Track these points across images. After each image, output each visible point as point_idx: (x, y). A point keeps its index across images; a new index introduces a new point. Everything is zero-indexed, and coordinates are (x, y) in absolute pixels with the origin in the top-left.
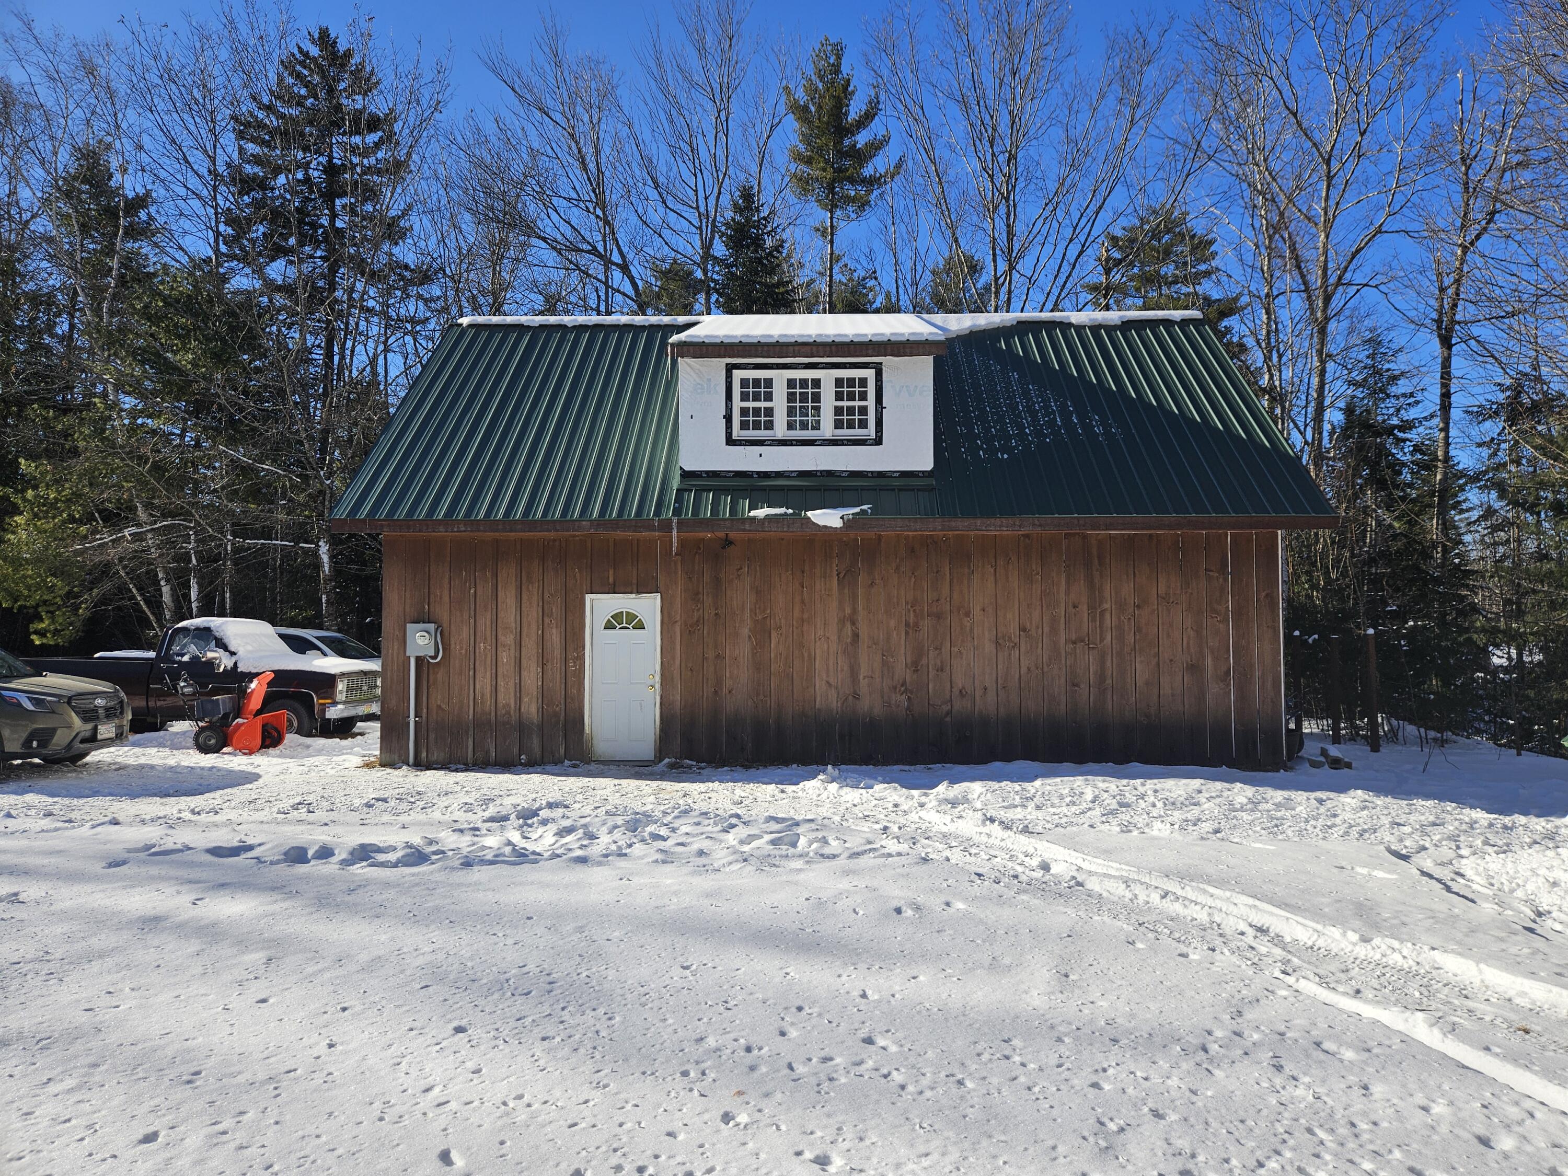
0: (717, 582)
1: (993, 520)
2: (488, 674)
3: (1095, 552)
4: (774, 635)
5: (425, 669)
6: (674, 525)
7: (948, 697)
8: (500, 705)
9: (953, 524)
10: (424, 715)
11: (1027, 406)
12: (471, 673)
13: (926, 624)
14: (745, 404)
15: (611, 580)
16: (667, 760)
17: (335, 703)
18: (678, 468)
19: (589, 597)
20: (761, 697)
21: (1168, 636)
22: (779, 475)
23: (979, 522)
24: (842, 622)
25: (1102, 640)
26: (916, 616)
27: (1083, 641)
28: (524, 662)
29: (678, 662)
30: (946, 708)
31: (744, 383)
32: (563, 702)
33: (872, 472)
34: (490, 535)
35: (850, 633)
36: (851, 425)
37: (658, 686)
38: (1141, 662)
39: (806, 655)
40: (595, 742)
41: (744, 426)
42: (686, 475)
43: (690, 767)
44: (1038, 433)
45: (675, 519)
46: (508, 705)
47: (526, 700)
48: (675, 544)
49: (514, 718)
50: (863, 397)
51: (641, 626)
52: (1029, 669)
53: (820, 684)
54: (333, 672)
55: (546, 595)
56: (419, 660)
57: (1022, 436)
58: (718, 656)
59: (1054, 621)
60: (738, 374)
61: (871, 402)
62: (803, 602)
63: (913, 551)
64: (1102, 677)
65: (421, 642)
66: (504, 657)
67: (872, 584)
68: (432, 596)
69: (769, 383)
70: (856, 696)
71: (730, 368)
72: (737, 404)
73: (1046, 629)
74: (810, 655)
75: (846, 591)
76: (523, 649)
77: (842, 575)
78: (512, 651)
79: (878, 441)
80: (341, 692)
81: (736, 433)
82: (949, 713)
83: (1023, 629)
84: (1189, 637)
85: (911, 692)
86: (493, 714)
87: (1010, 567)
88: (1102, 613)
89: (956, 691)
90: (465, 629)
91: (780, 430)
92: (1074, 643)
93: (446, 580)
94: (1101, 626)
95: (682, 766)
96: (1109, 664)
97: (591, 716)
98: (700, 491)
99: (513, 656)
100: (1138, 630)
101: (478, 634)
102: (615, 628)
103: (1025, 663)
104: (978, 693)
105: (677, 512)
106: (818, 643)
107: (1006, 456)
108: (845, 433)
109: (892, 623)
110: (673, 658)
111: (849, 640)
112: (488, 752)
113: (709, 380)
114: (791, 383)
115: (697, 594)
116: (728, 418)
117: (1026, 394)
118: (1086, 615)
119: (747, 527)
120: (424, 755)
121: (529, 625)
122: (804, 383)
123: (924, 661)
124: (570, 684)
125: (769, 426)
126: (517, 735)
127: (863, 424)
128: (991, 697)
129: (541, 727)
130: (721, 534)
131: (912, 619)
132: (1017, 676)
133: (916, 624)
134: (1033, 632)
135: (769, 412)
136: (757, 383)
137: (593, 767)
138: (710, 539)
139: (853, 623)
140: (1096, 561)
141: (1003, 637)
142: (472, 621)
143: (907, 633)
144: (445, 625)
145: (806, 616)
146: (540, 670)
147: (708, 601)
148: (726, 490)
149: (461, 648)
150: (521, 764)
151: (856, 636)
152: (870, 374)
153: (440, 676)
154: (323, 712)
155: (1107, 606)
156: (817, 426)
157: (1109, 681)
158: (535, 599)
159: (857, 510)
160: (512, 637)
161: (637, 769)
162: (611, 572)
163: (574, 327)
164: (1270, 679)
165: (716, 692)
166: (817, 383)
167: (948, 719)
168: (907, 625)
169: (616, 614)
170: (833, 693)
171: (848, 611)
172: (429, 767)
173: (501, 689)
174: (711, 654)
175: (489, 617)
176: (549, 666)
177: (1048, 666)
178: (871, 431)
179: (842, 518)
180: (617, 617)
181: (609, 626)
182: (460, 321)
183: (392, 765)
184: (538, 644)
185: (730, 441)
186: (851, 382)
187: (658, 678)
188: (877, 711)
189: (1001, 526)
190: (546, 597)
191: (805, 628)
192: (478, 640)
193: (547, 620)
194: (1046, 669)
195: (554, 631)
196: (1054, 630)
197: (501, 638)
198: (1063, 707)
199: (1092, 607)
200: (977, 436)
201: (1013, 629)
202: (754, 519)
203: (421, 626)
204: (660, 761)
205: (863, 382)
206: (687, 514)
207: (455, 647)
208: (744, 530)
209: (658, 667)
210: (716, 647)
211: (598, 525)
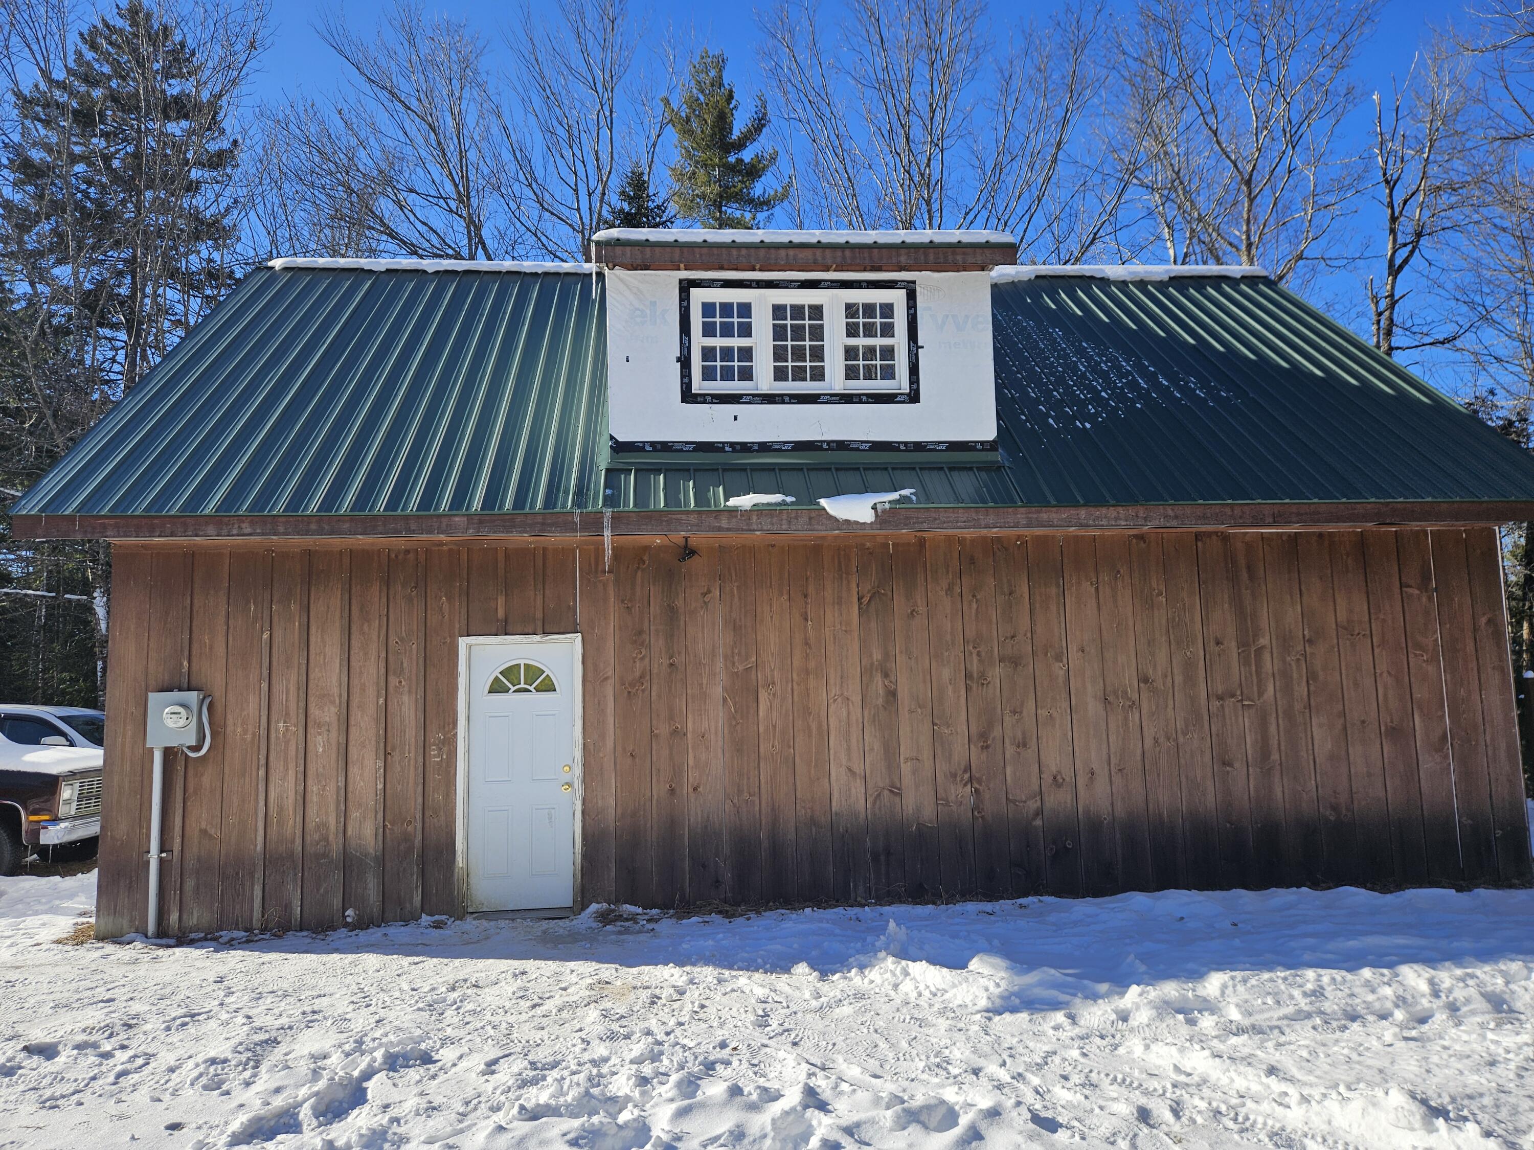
0: (671, 614)
1: (1104, 510)
2: (291, 773)
3: (1242, 561)
4: (763, 695)
5: (180, 768)
6: (607, 522)
7: (1037, 788)
8: (310, 825)
9: (1044, 516)
10: (177, 848)
11: (1089, 365)
12: (262, 772)
13: (996, 673)
14: (710, 342)
15: (501, 613)
16: (594, 907)
17: (56, 820)
18: (606, 437)
19: (463, 642)
20: (746, 796)
21: (1356, 684)
22: (765, 447)
23: (1083, 513)
24: (866, 672)
25: (1261, 694)
26: (981, 661)
27: (1233, 695)
28: (353, 751)
29: (610, 743)
30: (1034, 805)
31: (708, 309)
32: (419, 815)
33: (906, 444)
34: (297, 541)
35: (881, 691)
36: (869, 374)
37: (578, 785)
38: (1320, 726)
39: (814, 727)
40: (473, 881)
41: (708, 374)
42: (619, 447)
43: (633, 918)
44: (1120, 397)
45: (608, 512)
46: (325, 825)
47: (355, 814)
48: (609, 552)
49: (336, 847)
50: (888, 330)
51: (548, 687)
52: (1156, 740)
53: (837, 773)
54: (54, 771)
55: (393, 639)
56: (169, 753)
57: (1097, 399)
58: (675, 732)
59: (1189, 665)
60: (698, 296)
61: (900, 340)
62: (807, 644)
63: (972, 561)
64: (1264, 752)
65: (171, 723)
66: (320, 743)
67: (913, 614)
68: (195, 646)
69: (745, 309)
70: (896, 791)
71: (685, 287)
72: (698, 341)
73: (1179, 679)
74: (820, 726)
75: (873, 625)
76: (353, 731)
77: (865, 600)
78: (334, 734)
79: (914, 397)
80: (68, 802)
81: (698, 385)
82: (1039, 812)
83: (1144, 679)
84: (1385, 687)
85: (979, 781)
86: (298, 841)
87: (1119, 584)
88: (1259, 651)
89: (1047, 778)
90: (253, 700)
91: (764, 381)
92: (1220, 698)
93: (221, 619)
94: (1258, 673)
95: (620, 918)
96: (1273, 729)
97: (467, 838)
98: (644, 471)
99: (334, 741)
100: (1312, 676)
101: (274, 708)
102: (507, 690)
103: (1150, 732)
104: (1081, 781)
105: (610, 501)
106: (832, 708)
107: (1088, 426)
108: (861, 386)
109: (946, 673)
110: (603, 736)
111: (880, 701)
112: (288, 907)
113: (653, 304)
114: (778, 311)
115: (640, 633)
116: (685, 362)
117: (1081, 352)
118: (1235, 655)
119: (724, 523)
120: (174, 917)
121: (363, 689)
122: (798, 311)
123: (997, 732)
124: (431, 785)
125: (747, 374)
126: (338, 876)
127: (889, 373)
128: (1101, 788)
129: (381, 860)
130: (678, 537)
131: (975, 666)
132: (1139, 752)
133: (982, 675)
134: (1159, 684)
135: (746, 354)
136: (726, 309)
137: (470, 924)
138: (660, 548)
139: (886, 675)
140: (1244, 575)
141: (1115, 692)
142: (265, 686)
143: (968, 689)
144: (218, 693)
145: (812, 664)
146: (380, 763)
147: (658, 644)
148: (685, 471)
149: (245, 732)
150: (346, 925)
151: (892, 694)
152: (897, 297)
153: (206, 780)
154: (36, 834)
155: (1264, 641)
156: (818, 375)
157: (1275, 756)
158: (373, 647)
159: (895, 496)
160: (334, 710)
161: (545, 924)
162: (501, 600)
163: (437, 272)
164: (1503, 745)
165: (672, 791)
166: (817, 311)
167: (1038, 822)
168: (968, 676)
169: (510, 669)
170: (858, 789)
171: (877, 656)
172: (183, 940)
173: (313, 798)
174: (663, 730)
175: (293, 678)
176: (396, 756)
177: (1185, 734)
178: (902, 382)
179: (874, 508)
180: (510, 672)
181: (497, 688)
182: (270, 264)
183: (115, 938)
184: (377, 721)
185: (688, 396)
186: (869, 309)
187: (578, 771)
188: (928, 813)
189: (1117, 518)
190: (392, 642)
191: (812, 683)
192: (274, 717)
193: (393, 681)
194: (1181, 740)
195: (405, 698)
196: (1190, 680)
197: (314, 711)
198: (1210, 798)
199: (1243, 644)
200: (1037, 401)
201: (1129, 678)
202: (734, 511)
203: (176, 695)
204: (584, 907)
205: (887, 310)
206: (626, 504)
207: (234, 729)
208: (720, 529)
209: (578, 753)
210: (671, 718)
211: (481, 522)
